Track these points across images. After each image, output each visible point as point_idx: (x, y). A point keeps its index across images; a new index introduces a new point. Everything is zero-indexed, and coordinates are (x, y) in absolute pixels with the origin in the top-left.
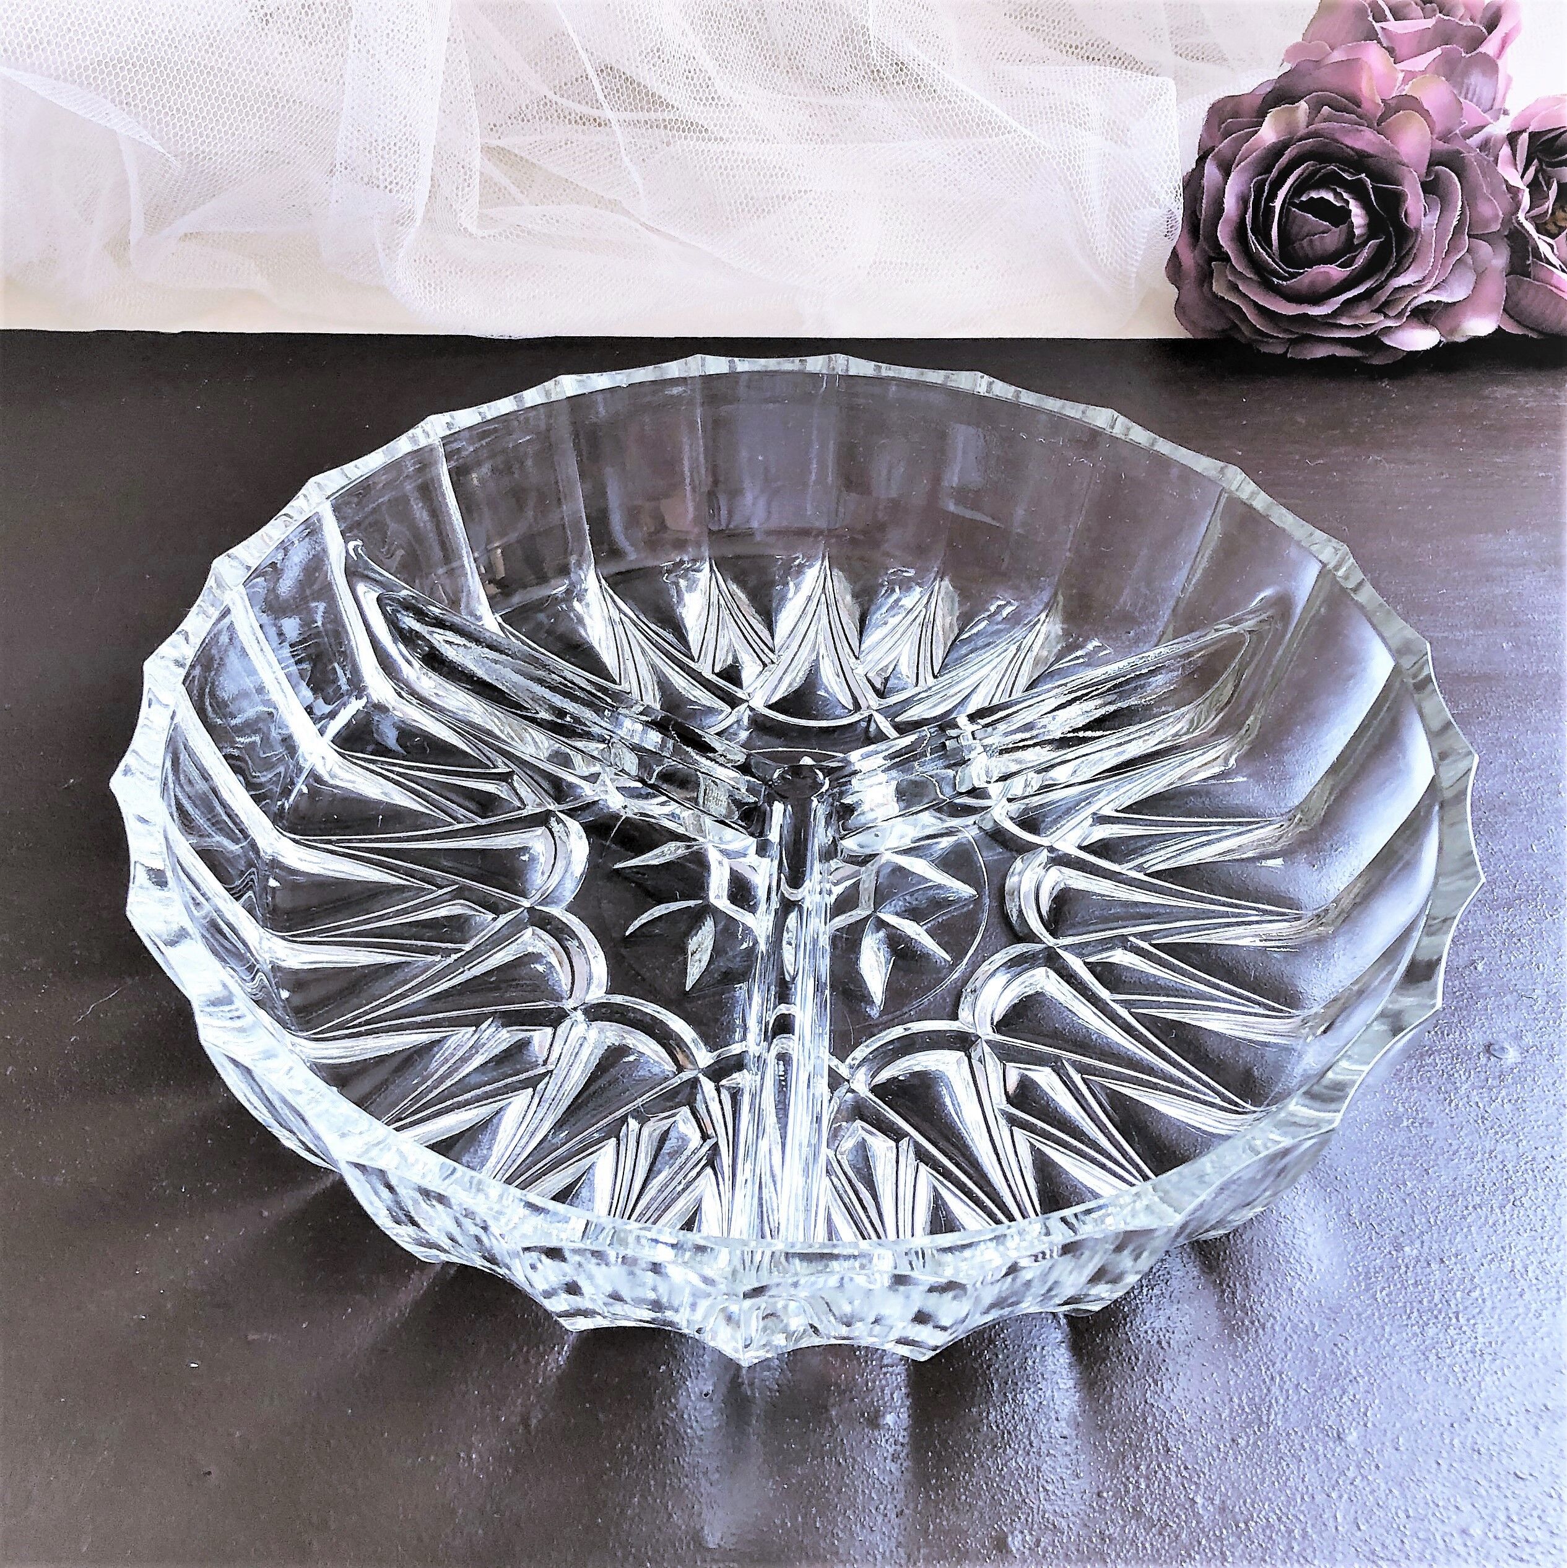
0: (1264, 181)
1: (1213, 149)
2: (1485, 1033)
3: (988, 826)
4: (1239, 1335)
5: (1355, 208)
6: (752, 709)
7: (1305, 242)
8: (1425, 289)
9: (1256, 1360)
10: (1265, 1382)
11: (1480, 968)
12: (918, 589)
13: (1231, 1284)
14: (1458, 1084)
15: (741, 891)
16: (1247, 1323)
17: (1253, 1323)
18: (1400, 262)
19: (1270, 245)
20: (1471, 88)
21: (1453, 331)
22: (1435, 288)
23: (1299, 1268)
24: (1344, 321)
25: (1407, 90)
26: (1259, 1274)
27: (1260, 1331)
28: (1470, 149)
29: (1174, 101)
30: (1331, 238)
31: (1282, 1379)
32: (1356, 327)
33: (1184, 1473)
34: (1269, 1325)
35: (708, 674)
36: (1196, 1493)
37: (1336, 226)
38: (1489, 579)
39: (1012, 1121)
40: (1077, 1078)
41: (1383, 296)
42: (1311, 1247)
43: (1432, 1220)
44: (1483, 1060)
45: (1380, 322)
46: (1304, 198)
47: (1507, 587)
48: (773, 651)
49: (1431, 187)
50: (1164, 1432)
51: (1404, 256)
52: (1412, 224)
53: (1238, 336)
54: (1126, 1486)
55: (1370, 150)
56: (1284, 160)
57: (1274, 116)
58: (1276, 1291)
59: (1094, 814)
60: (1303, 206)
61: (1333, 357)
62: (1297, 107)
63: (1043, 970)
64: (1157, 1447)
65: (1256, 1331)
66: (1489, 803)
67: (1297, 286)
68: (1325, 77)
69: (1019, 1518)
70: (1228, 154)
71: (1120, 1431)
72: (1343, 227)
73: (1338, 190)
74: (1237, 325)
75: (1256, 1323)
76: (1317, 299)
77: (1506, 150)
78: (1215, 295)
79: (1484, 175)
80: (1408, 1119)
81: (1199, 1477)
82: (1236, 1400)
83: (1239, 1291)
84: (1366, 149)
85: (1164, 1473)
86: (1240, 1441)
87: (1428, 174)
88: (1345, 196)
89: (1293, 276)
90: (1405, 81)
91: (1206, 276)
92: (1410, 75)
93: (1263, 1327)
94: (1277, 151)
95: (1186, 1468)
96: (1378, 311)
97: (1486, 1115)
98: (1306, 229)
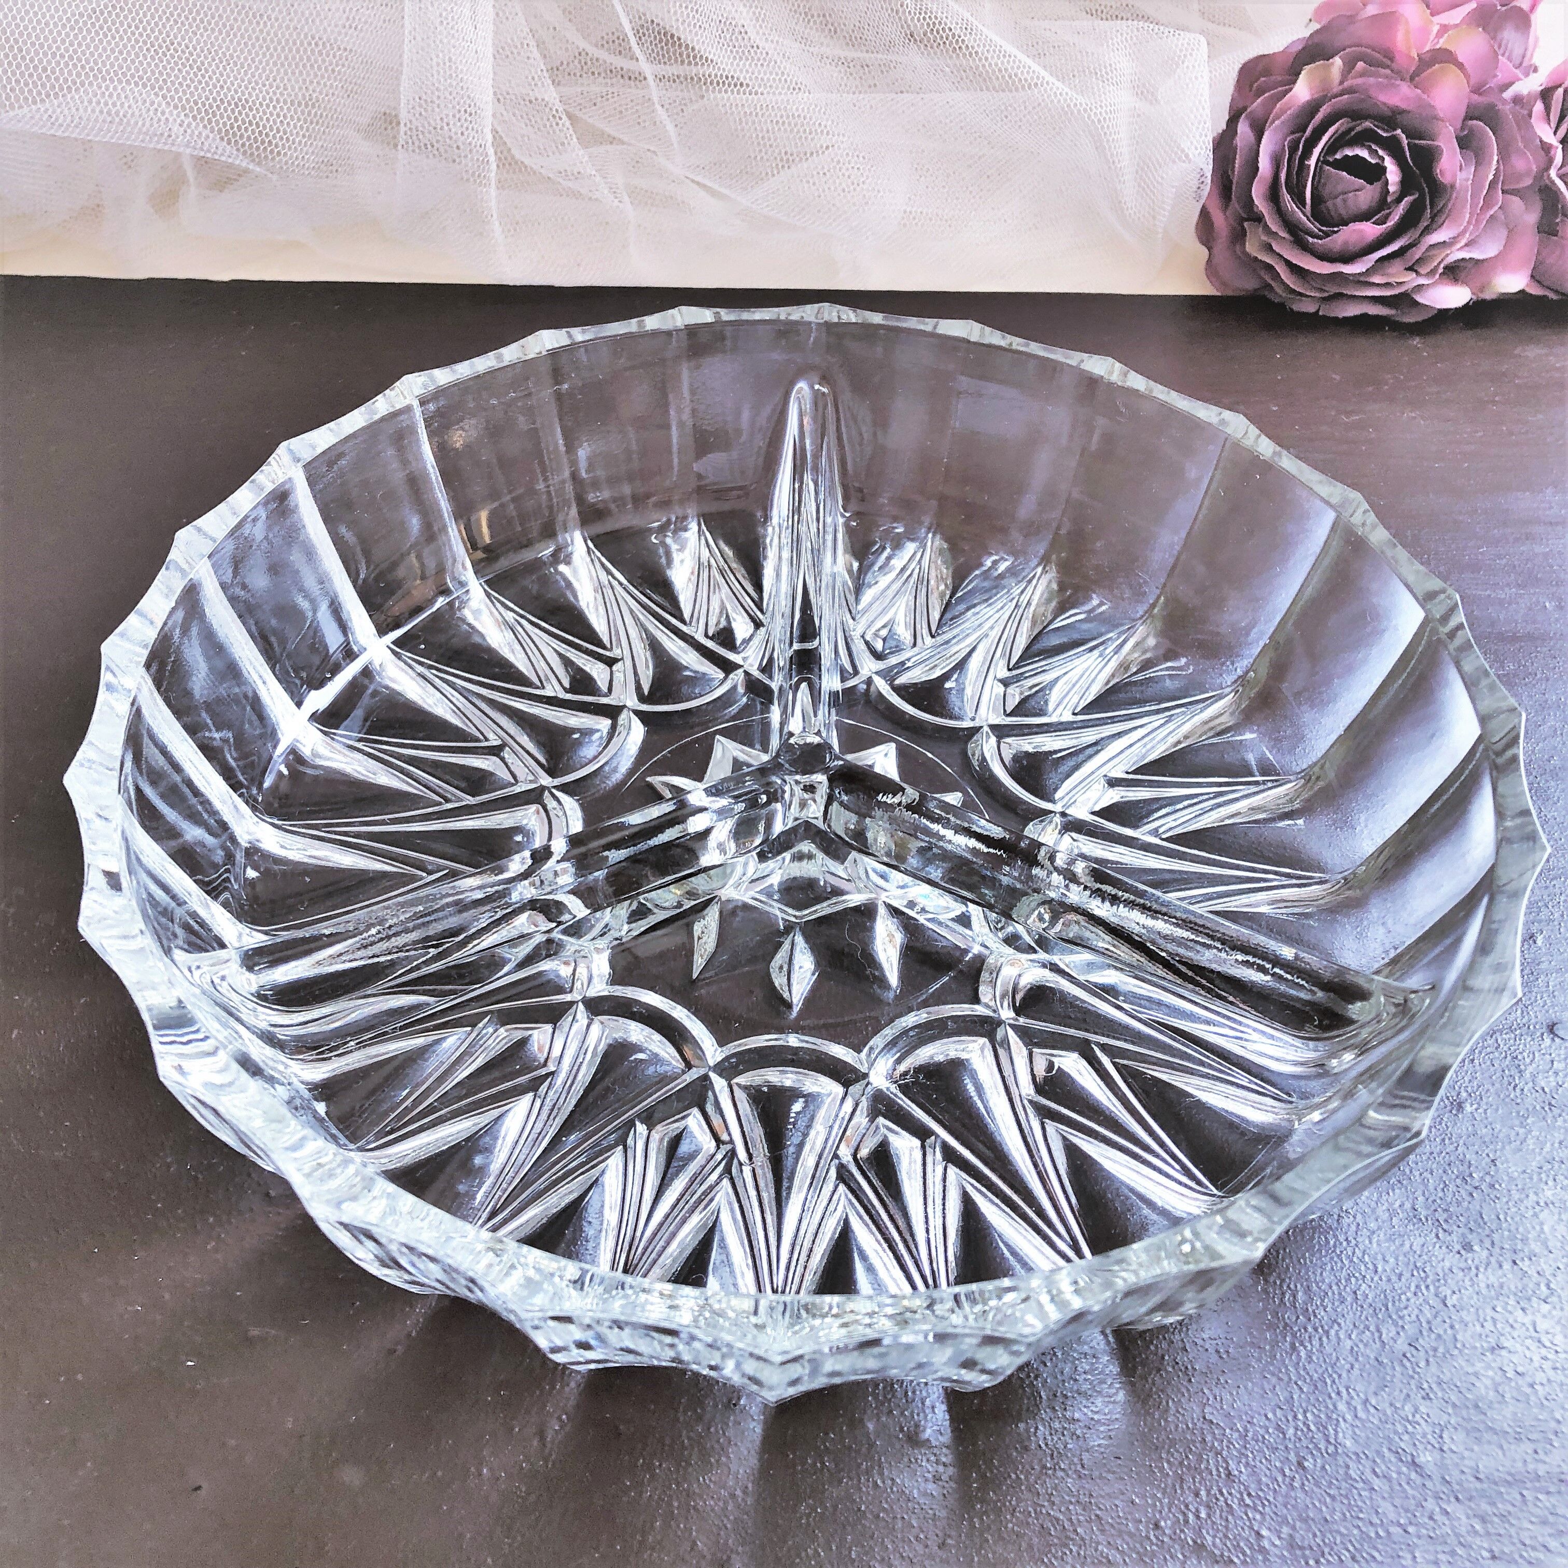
0: (1300, 139)
1: (1245, 109)
2: (1547, 1012)
4: (1302, 1344)
5: (1390, 165)
7: (1339, 201)
8: (1458, 246)
9: (1320, 1371)
10: (1330, 1397)
11: (1539, 942)
13: (1292, 1286)
14: (1522, 1067)
16: (1310, 1329)
17: (1316, 1329)
18: (1433, 218)
19: (1303, 204)
20: (1504, 43)
21: (1482, 289)
22: (1466, 245)
23: (1363, 1268)
24: (1377, 279)
25: (1442, 43)
26: (1321, 1274)
27: (1324, 1339)
28: (1504, 102)
29: (1206, 57)
30: (1366, 195)
31: (1349, 1393)
32: (1388, 285)
33: (1248, 1501)
34: (1332, 1332)
36: (1261, 1523)
37: (1371, 184)
38: (1528, 537)
41: (1417, 253)
42: (1375, 1245)
43: (1501, 1217)
44: (1548, 1041)
45: (1410, 280)
46: (1338, 156)
47: (1548, 545)
49: (1465, 142)
50: (1225, 1453)
51: (1439, 211)
52: (1446, 179)
53: (1271, 296)
54: (1184, 1514)
55: (1403, 106)
56: (1319, 116)
57: (1310, 72)
58: (1340, 1294)
60: (1337, 165)
61: (1365, 316)
62: (1332, 64)
64: (1218, 1470)
65: (1320, 1339)
66: (1540, 767)
67: (1331, 246)
68: (1361, 32)
69: (1071, 1551)
70: (1260, 113)
71: (1178, 1451)
72: (1378, 185)
73: (1374, 147)
74: (1270, 285)
75: (1320, 1330)
76: (1348, 258)
77: (1539, 107)
78: (1248, 255)
79: (1519, 129)
80: (1472, 1105)
81: (1264, 1505)
82: (1300, 1417)
83: (1300, 1294)
84: (1398, 104)
85: (1226, 1500)
86: (1306, 1464)
87: (1462, 129)
88: (1381, 152)
89: (1327, 235)
90: (1440, 34)
91: (1239, 236)
92: (1444, 29)
93: (1327, 1333)
94: (1312, 108)
95: (1249, 1495)
96: (1410, 269)
97: (1553, 1102)
98: (1340, 188)
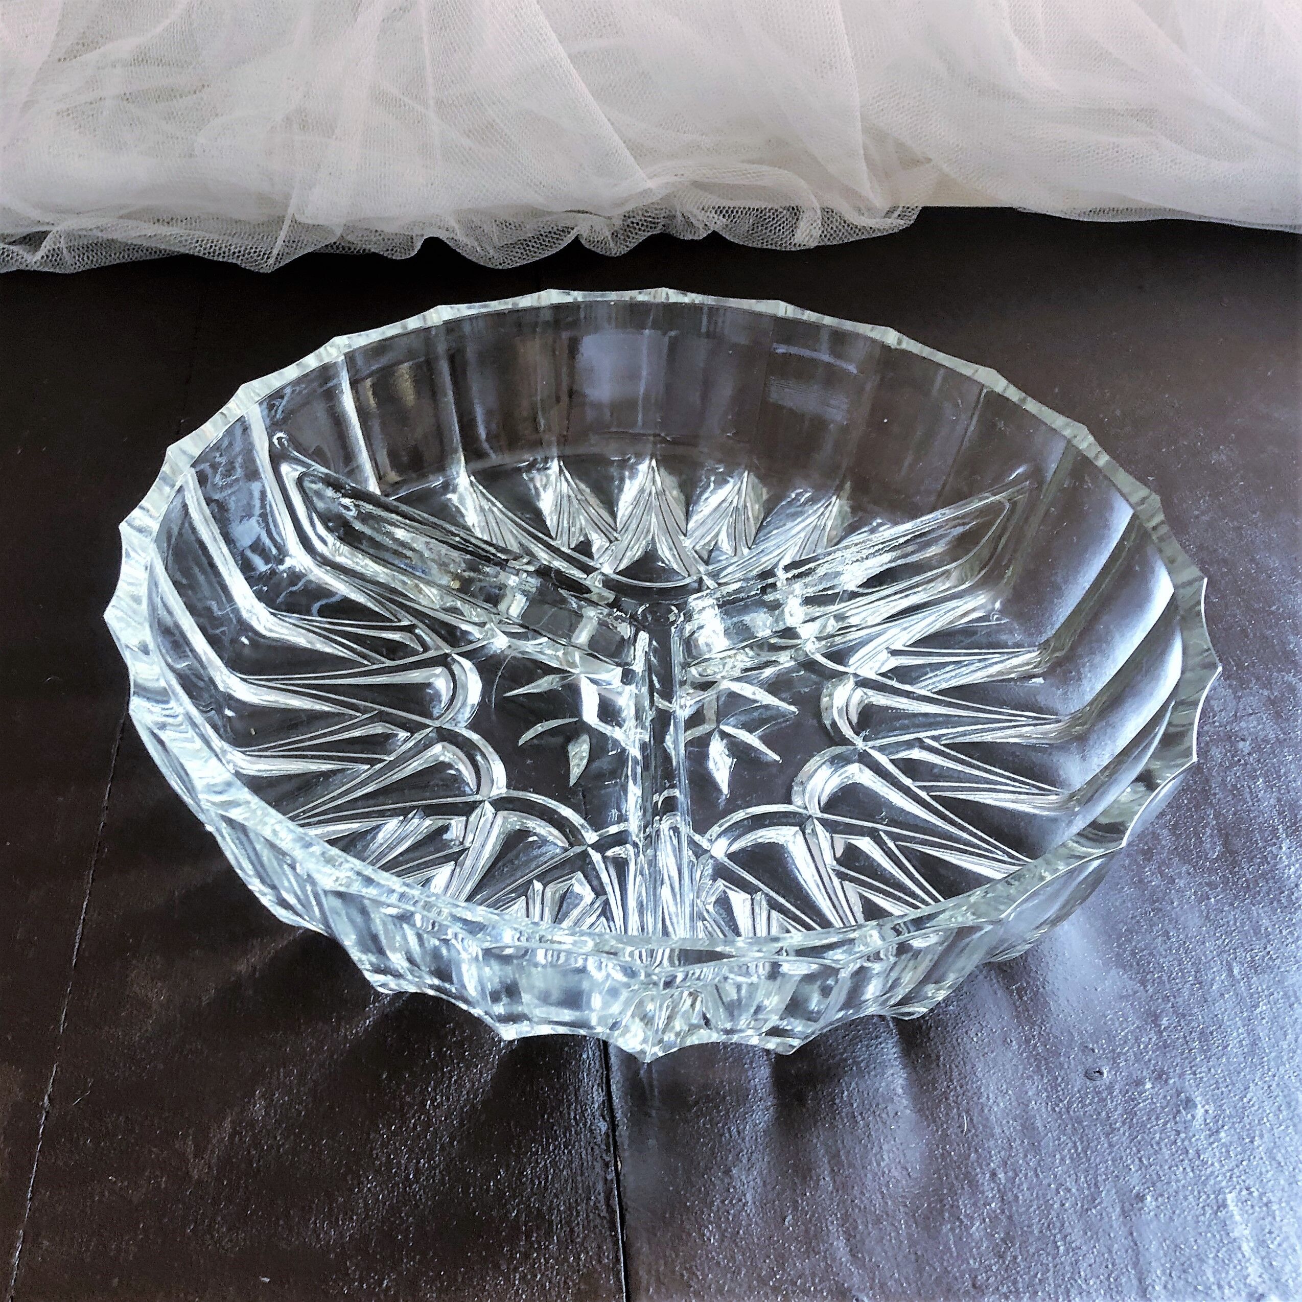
3: (801, 659)
6: (604, 575)
12: (731, 481)
15: (608, 712)
35: (565, 549)
39: (842, 877)
40: (891, 844)
48: (616, 531)
59: (887, 648)
63: (857, 765)
